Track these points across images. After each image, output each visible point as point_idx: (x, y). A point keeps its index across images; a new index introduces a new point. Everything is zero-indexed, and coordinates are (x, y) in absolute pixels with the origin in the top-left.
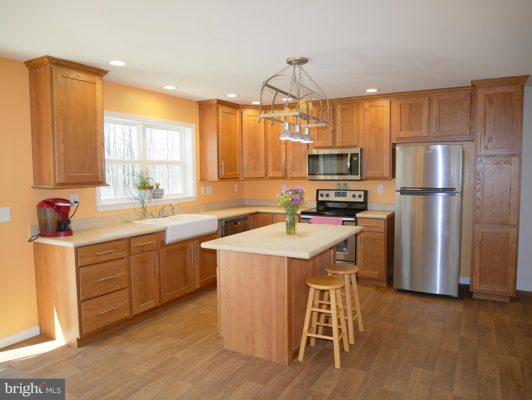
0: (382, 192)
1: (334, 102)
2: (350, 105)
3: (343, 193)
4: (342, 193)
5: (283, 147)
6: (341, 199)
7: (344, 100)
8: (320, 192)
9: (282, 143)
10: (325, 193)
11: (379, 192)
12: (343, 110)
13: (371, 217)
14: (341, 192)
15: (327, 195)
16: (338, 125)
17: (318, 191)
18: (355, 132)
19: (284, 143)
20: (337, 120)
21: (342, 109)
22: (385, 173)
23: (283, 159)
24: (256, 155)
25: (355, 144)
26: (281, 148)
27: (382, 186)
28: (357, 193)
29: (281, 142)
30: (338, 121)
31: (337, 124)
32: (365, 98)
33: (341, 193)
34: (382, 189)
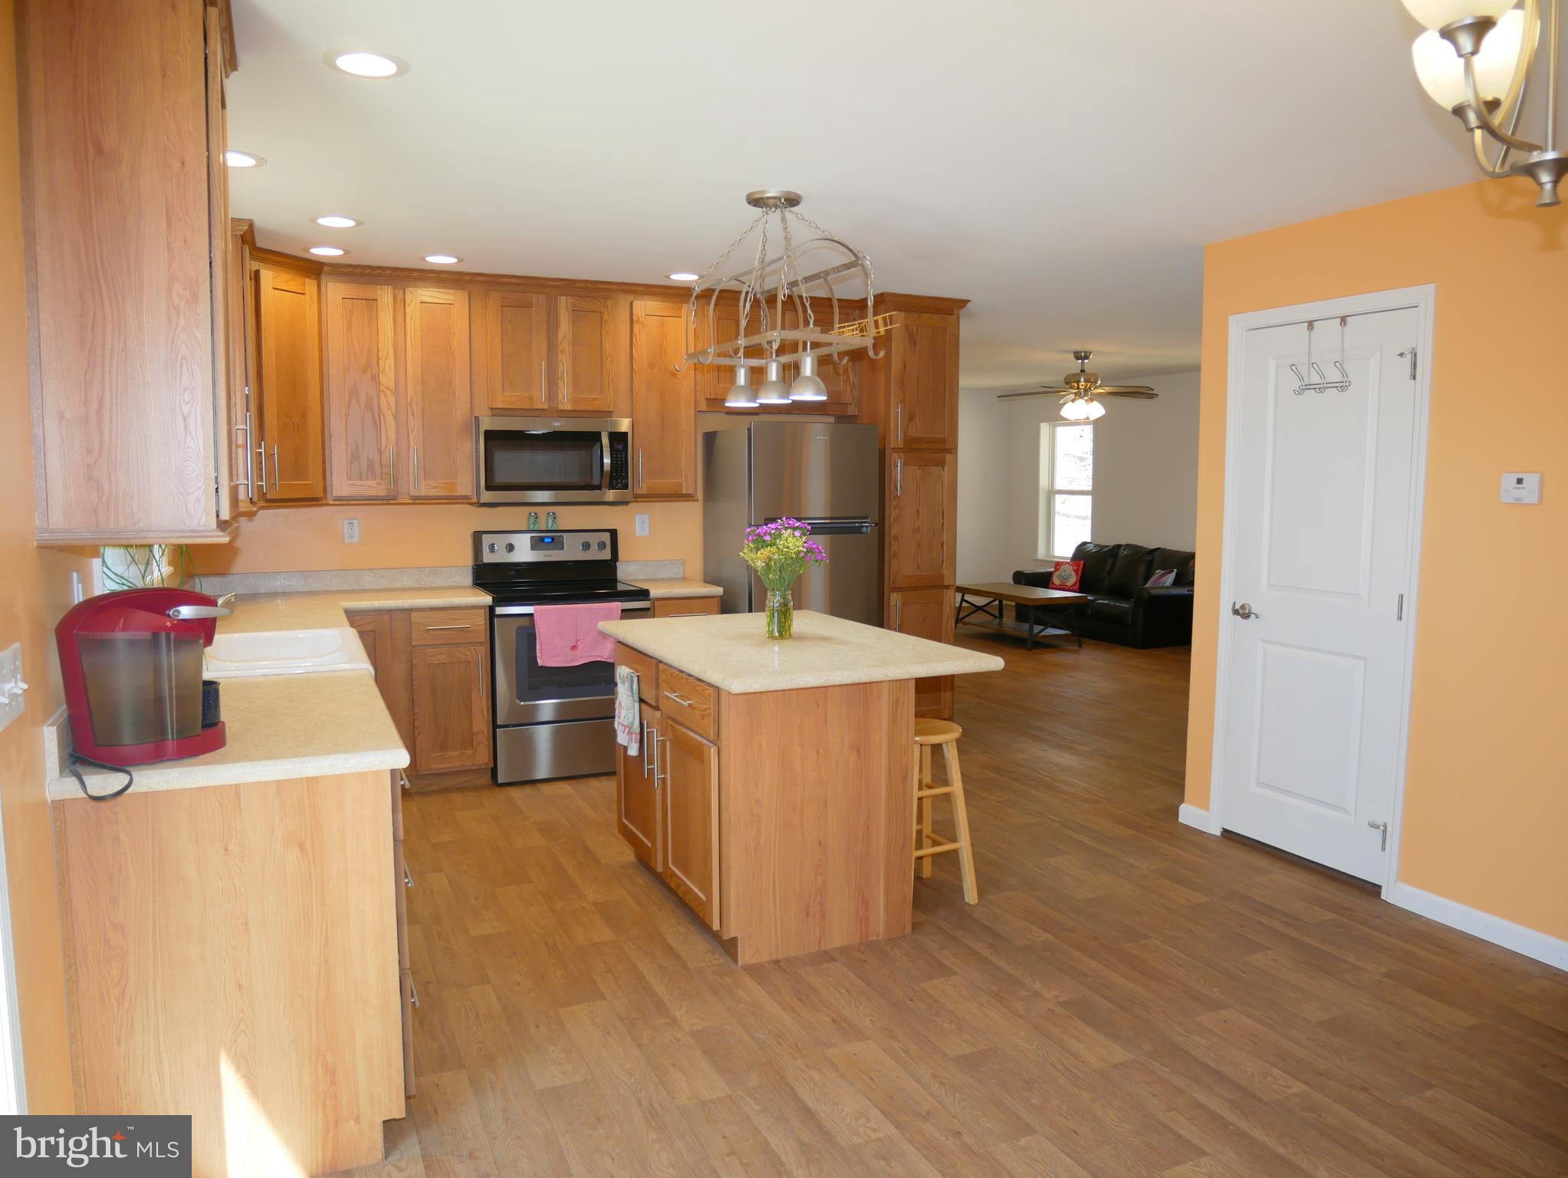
0: (646, 533)
1: (549, 286)
2: (596, 302)
3: (553, 539)
4: (550, 540)
5: (389, 404)
6: (549, 556)
7: (578, 285)
8: (487, 540)
9: (383, 391)
10: (501, 541)
11: (638, 532)
12: (576, 313)
13: (685, 595)
14: (548, 537)
15: (510, 548)
16: (563, 351)
17: (477, 536)
18: (608, 376)
19: (390, 390)
20: (560, 339)
21: (573, 310)
22: (684, 483)
23: (387, 439)
24: (298, 424)
25: (609, 407)
26: (382, 407)
27: (646, 518)
28: (594, 539)
29: (381, 387)
30: (561, 342)
31: (560, 349)
32: (634, 288)
33: (546, 540)
34: (647, 524)
